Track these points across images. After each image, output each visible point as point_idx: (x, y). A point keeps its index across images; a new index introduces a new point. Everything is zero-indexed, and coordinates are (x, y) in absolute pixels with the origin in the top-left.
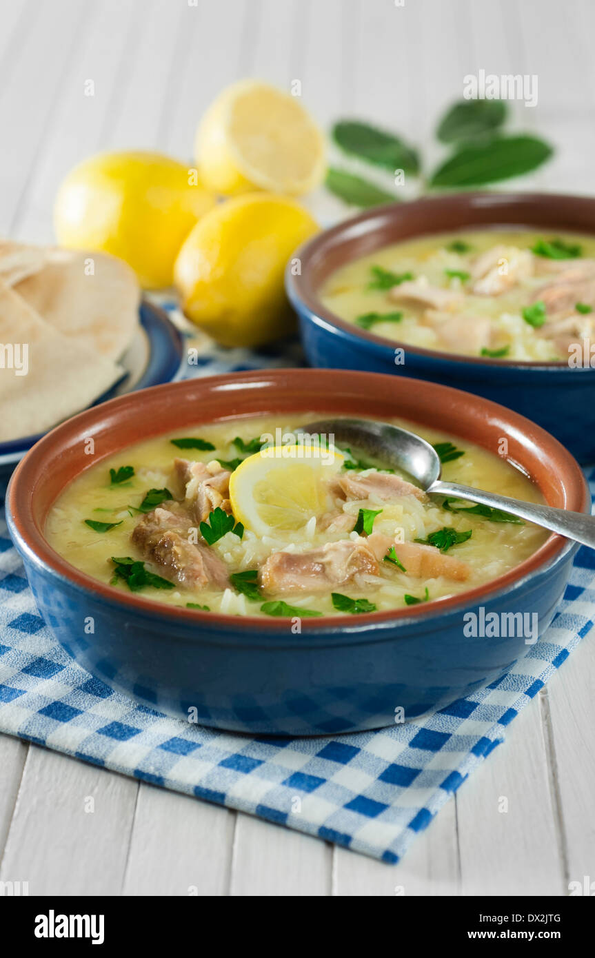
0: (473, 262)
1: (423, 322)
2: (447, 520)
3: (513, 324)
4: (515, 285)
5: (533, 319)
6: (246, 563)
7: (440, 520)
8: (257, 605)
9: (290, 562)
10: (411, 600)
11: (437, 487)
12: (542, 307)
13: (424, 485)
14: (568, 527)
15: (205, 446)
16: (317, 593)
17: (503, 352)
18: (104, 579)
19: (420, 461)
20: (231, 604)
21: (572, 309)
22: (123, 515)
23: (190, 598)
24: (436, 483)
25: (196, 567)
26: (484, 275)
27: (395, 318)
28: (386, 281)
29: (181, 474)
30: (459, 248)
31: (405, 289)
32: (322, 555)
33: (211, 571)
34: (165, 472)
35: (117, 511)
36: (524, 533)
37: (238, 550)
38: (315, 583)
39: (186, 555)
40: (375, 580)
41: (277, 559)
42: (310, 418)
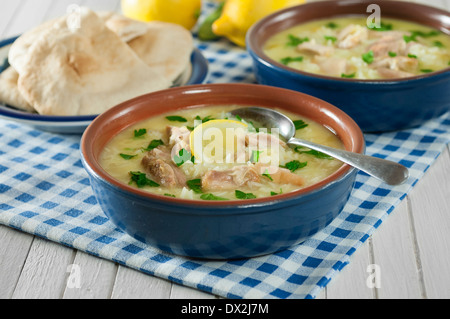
0: (338, 33)
1: (313, 61)
2: (296, 157)
3: (358, 62)
4: (359, 43)
5: (367, 60)
6: (195, 175)
7: (292, 156)
8: (199, 195)
9: (216, 175)
10: (273, 194)
11: (293, 141)
12: (372, 54)
13: (286, 139)
14: (351, 161)
15: (182, 120)
16: (229, 190)
17: (353, 76)
18: (126, 182)
19: (285, 128)
20: (186, 194)
21: (387, 54)
22: (139, 152)
23: (167, 191)
24: (292, 139)
25: (170, 176)
26: (344, 38)
27: (299, 60)
28: (295, 42)
29: (168, 132)
30: (332, 26)
31: (305, 46)
32: (232, 172)
33: (178, 179)
34: (161, 132)
35: (135, 150)
36: (332, 164)
37: (192, 169)
38: (228, 185)
39: (166, 170)
40: (257, 184)
41: (210, 173)
42: (234, 107)
